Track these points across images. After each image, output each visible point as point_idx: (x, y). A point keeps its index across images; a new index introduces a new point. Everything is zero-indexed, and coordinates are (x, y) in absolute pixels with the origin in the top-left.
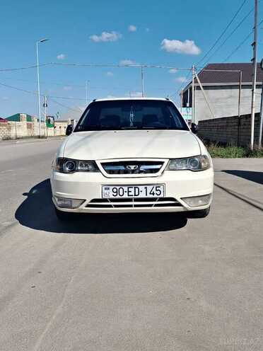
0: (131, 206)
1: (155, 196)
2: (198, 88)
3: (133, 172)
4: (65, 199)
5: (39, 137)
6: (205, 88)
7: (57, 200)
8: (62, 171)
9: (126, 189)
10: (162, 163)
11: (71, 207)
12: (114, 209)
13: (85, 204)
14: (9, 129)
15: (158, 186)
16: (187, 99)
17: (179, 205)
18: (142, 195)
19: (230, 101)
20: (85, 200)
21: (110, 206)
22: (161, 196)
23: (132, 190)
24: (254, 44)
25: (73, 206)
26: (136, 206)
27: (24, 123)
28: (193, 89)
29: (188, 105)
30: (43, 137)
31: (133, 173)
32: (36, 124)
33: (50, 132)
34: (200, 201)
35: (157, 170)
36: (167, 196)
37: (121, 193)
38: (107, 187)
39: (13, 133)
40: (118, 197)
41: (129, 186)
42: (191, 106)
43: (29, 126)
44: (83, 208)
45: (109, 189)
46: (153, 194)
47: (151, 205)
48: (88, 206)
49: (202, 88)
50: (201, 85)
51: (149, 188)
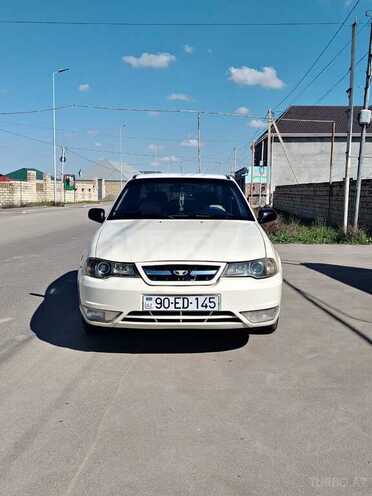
0: (178, 321)
1: (208, 309)
2: (276, 139)
3: (181, 278)
4: (96, 311)
5: (53, 204)
6: (286, 139)
7: (86, 310)
8: (93, 274)
9: (172, 299)
10: (217, 268)
11: (103, 320)
12: (157, 323)
13: (121, 317)
14: (12, 191)
15: (211, 297)
16: (260, 155)
17: (238, 320)
18: (192, 308)
19: (319, 158)
20: (121, 313)
21: (153, 320)
22: (216, 309)
23: (180, 301)
24: (350, 91)
25: (107, 319)
26: (184, 321)
27: (33, 183)
28: (269, 141)
29: (261, 163)
30: (58, 204)
31: (181, 280)
32: (49, 184)
33: (69, 196)
34: (264, 316)
35: (211, 277)
36: (223, 309)
37: (166, 305)
38: (149, 297)
39: (17, 198)
40: (163, 309)
41: (177, 296)
42: (265, 164)
43: (40, 188)
44: (119, 323)
45: (151, 299)
46: (206, 306)
47: (203, 320)
48: (125, 319)
49: (281, 139)
50: (280, 136)
51: (201, 299)
